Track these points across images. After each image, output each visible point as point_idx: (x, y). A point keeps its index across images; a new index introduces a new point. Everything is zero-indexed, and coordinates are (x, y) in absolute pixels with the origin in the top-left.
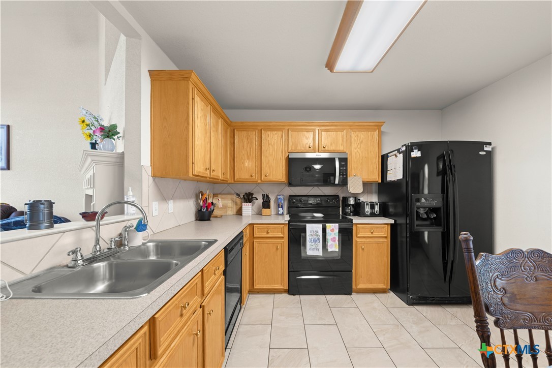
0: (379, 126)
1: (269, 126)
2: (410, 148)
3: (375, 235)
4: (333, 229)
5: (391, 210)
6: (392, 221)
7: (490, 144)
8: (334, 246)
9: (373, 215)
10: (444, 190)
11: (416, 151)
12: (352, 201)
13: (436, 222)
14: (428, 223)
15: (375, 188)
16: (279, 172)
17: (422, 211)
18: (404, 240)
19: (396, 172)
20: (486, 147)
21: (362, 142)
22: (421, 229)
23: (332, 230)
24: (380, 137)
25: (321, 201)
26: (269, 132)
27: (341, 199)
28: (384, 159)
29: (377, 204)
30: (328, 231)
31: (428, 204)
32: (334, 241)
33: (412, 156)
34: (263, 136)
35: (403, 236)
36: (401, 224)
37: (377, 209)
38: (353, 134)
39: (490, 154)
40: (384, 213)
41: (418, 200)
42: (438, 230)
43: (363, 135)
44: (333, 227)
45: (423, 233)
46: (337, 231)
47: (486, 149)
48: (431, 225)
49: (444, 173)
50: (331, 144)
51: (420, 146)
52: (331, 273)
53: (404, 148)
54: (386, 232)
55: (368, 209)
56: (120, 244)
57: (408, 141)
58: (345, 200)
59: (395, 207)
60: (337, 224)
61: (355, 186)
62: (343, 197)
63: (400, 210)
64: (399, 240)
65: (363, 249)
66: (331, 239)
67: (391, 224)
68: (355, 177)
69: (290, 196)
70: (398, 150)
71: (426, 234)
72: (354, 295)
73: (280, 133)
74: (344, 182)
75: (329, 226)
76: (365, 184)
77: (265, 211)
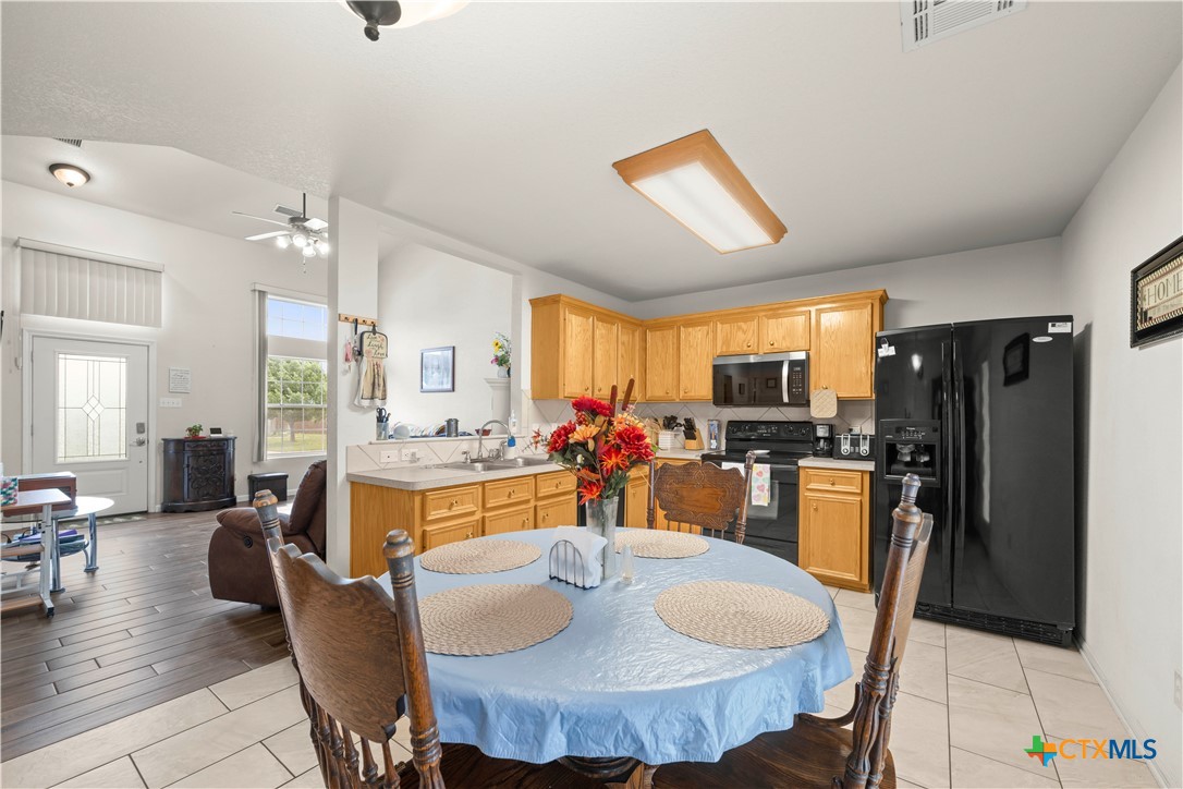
1: (690, 319)
3: (837, 488)
4: (761, 472)
6: (871, 468)
7: (1067, 319)
8: (762, 498)
9: (852, 456)
11: (885, 346)
16: (704, 387)
20: (1053, 326)
23: (760, 474)
25: (778, 430)
26: (690, 329)
29: (865, 438)
31: (908, 437)
32: (763, 491)
33: (880, 355)
34: (683, 336)
37: (865, 448)
38: (824, 317)
39: (1067, 337)
44: (761, 469)
46: (767, 475)
47: (1051, 330)
50: (784, 338)
52: (763, 541)
55: (844, 446)
56: (498, 456)
60: (768, 466)
61: (822, 407)
65: (816, 510)
66: (758, 487)
67: (871, 472)
68: (825, 391)
69: (729, 422)
73: (706, 327)
74: (800, 399)
75: (756, 468)
76: (842, 403)
77: (687, 443)
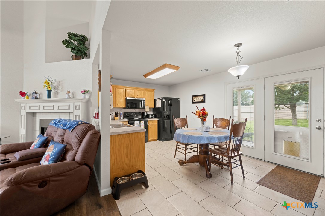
0: (153, 90)
1: (118, 87)
2: (163, 99)
3: (154, 123)
5: (157, 116)
6: (158, 119)
7: (179, 99)
8: (143, 127)
9: (152, 118)
10: (170, 110)
12: (145, 114)
13: (168, 118)
14: (167, 119)
15: (152, 109)
16: (122, 104)
17: (165, 116)
18: (161, 124)
19: (159, 105)
21: (149, 95)
22: (165, 120)
23: (142, 123)
24: (154, 93)
26: (119, 89)
27: (142, 113)
28: (155, 100)
29: (153, 114)
30: (141, 123)
31: (167, 114)
33: (163, 101)
34: (117, 90)
35: (161, 123)
36: (160, 120)
37: (153, 116)
38: (147, 92)
39: (179, 101)
40: (155, 117)
41: (165, 113)
42: (169, 120)
43: (149, 93)
45: (165, 121)
46: (144, 123)
48: (168, 119)
49: (170, 105)
50: (140, 95)
51: (165, 98)
53: (161, 99)
54: (157, 122)
55: (151, 116)
57: (162, 97)
58: (144, 113)
59: (158, 115)
60: (144, 121)
61: (147, 109)
62: (143, 113)
63: (159, 116)
64: (160, 124)
66: (142, 125)
67: (158, 120)
68: (147, 106)
69: (124, 112)
70: (160, 99)
71: (166, 121)
72: (148, 142)
73: (123, 89)
74: (144, 107)
75: (142, 121)
76: (150, 108)
77: (116, 118)
